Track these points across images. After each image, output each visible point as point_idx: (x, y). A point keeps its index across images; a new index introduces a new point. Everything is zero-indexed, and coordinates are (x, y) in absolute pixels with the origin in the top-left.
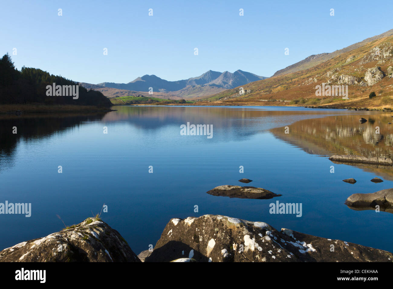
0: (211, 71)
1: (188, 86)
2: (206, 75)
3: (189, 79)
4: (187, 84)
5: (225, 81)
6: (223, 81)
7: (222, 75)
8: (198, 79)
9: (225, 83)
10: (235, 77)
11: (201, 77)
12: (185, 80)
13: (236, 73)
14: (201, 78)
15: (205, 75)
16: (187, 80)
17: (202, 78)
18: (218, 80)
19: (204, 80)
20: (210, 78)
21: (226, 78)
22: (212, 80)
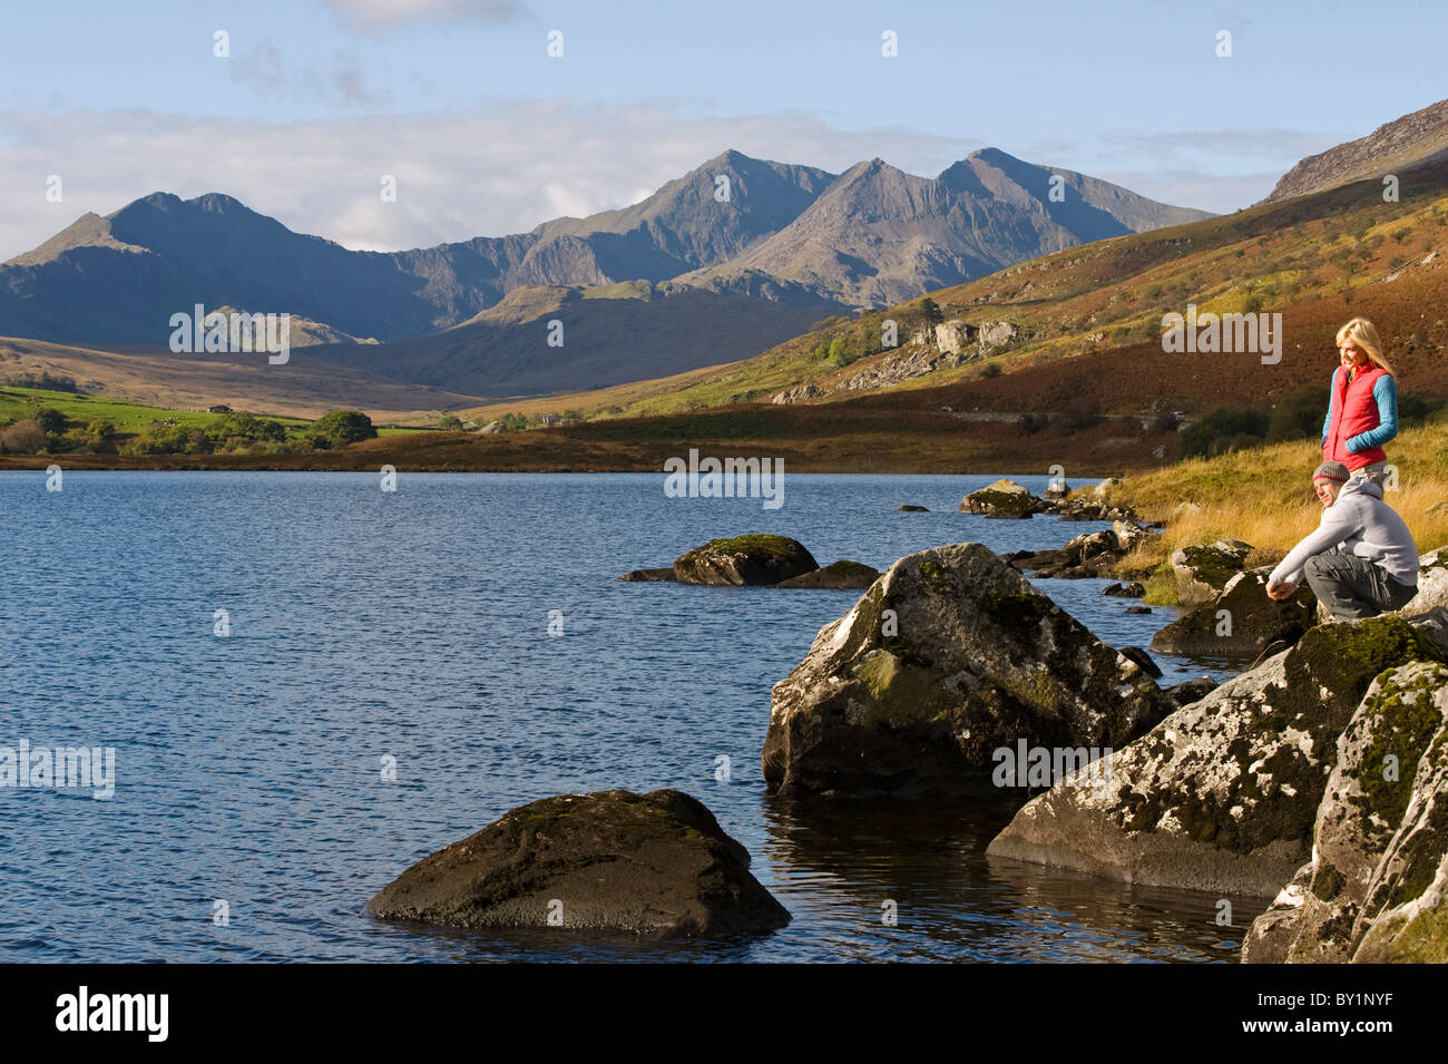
0: (735, 157)
1: (523, 288)
2: (694, 197)
3: (543, 227)
4: (520, 271)
5: (862, 250)
6: (844, 249)
7: (835, 193)
8: (621, 230)
9: (857, 269)
10: (944, 211)
11: (648, 215)
12: (500, 243)
13: (958, 178)
14: (644, 224)
15: (690, 193)
16: (523, 237)
17: (658, 220)
18: (802, 244)
19: (669, 244)
20: (725, 218)
21: (872, 220)
22: (739, 244)
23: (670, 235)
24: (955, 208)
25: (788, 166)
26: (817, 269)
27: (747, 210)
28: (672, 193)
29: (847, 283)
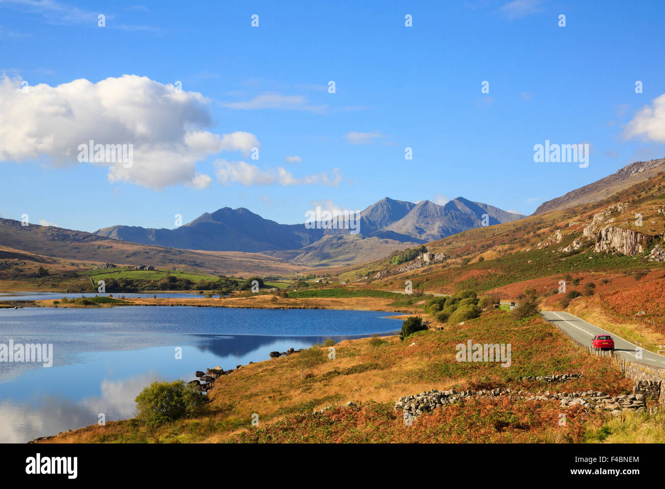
0: (388, 199)
1: (327, 236)
2: (377, 210)
5: (423, 225)
6: (417, 225)
7: (415, 210)
10: (446, 215)
13: (451, 206)
14: (362, 218)
15: (375, 209)
17: (366, 217)
18: (406, 224)
19: (369, 223)
20: (385, 216)
21: (426, 217)
22: (389, 223)
23: (369, 221)
24: (449, 214)
25: (403, 202)
26: (410, 231)
27: (391, 214)
28: (370, 209)
29: (418, 235)
